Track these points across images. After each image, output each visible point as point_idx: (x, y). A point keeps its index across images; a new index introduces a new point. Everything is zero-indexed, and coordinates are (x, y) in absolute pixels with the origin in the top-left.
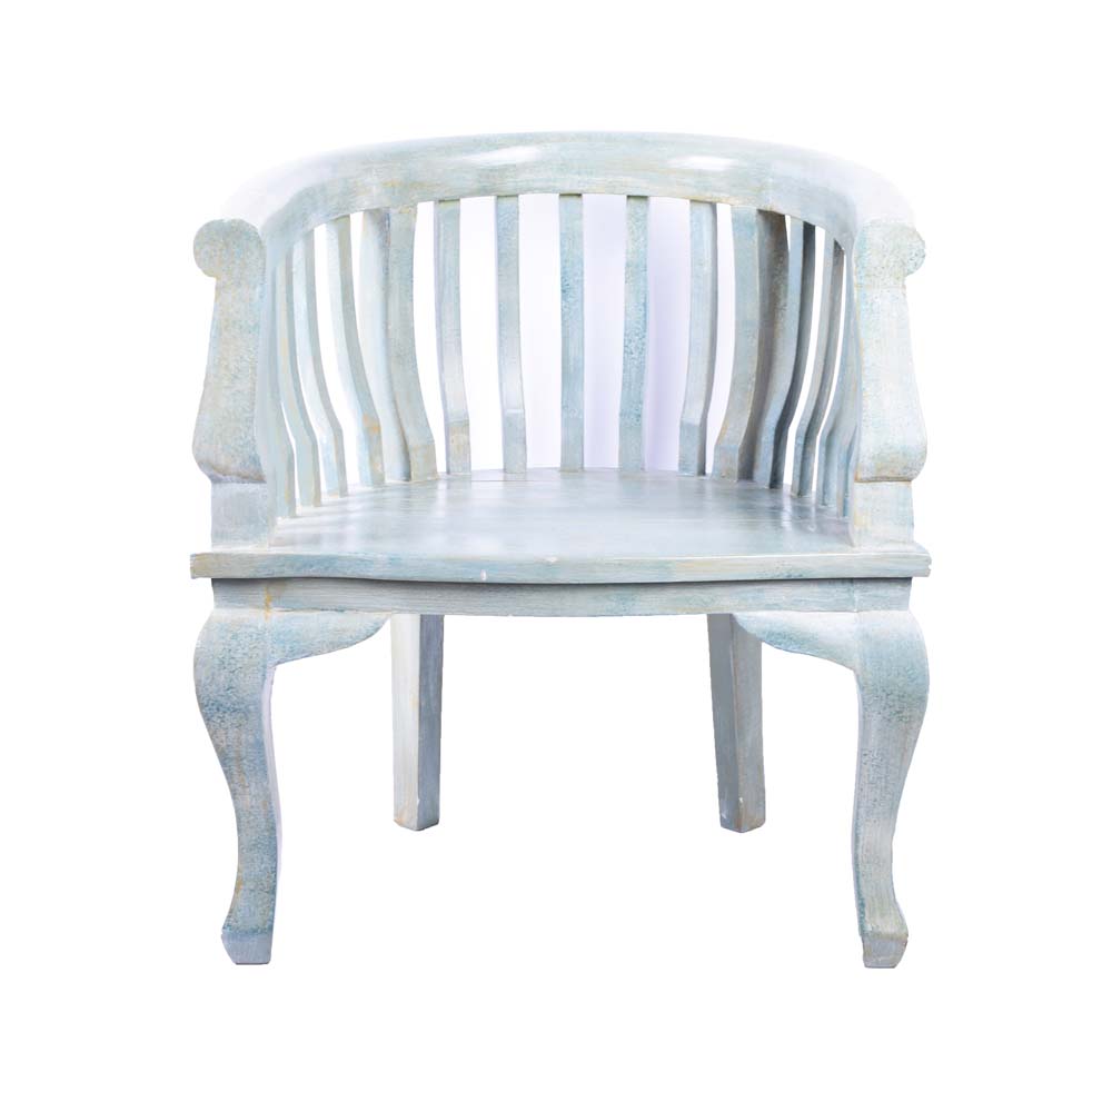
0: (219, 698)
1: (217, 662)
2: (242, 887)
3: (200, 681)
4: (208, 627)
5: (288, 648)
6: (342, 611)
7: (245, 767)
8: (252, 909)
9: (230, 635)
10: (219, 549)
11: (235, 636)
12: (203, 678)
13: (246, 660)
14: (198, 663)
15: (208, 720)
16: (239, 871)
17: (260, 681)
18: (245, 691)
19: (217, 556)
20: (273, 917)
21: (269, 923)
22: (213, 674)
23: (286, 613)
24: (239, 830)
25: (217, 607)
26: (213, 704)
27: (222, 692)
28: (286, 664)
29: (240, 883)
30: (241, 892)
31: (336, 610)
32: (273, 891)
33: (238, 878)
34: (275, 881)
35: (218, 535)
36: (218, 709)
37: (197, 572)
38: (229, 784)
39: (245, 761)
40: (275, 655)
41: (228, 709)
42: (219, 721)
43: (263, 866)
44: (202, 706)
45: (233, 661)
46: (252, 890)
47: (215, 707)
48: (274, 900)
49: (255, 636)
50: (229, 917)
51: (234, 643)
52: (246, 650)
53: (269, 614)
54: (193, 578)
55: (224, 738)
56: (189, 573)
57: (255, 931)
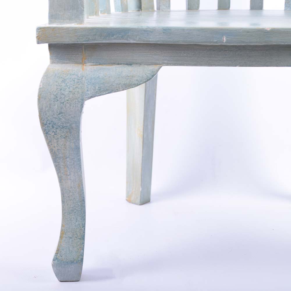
0: (54, 120)
1: (52, 96)
2: (64, 235)
3: (42, 109)
4: (47, 75)
5: (97, 88)
6: (131, 65)
7: (68, 163)
8: (71, 249)
9: (61, 80)
10: (54, 25)
11: (64, 81)
12: (44, 107)
13: (71, 95)
14: (41, 98)
15: (47, 133)
16: (62, 226)
17: (79, 109)
18: (70, 115)
19: (54, 29)
20: (83, 253)
21: (81, 257)
22: (50, 104)
23: (95, 67)
24: (63, 202)
25: (52, 62)
26: (49, 124)
27: (55, 116)
28: (96, 98)
29: (63, 233)
30: (64, 239)
31: (127, 64)
32: (83, 238)
33: (62, 231)
34: (84, 232)
35: (52, 17)
36: (53, 127)
37: (40, 40)
38: (58, 173)
39: (68, 159)
40: (89, 92)
41: (59, 126)
42: (53, 134)
43: (77, 223)
44: (43, 124)
45: (63, 96)
46: (71, 238)
47: (51, 125)
48: (84, 243)
49: (76, 80)
50: (57, 253)
51: (63, 84)
52: (71, 89)
53: (85, 67)
54: (38, 43)
55: (56, 145)
56: (35, 40)
57: (72, 262)
